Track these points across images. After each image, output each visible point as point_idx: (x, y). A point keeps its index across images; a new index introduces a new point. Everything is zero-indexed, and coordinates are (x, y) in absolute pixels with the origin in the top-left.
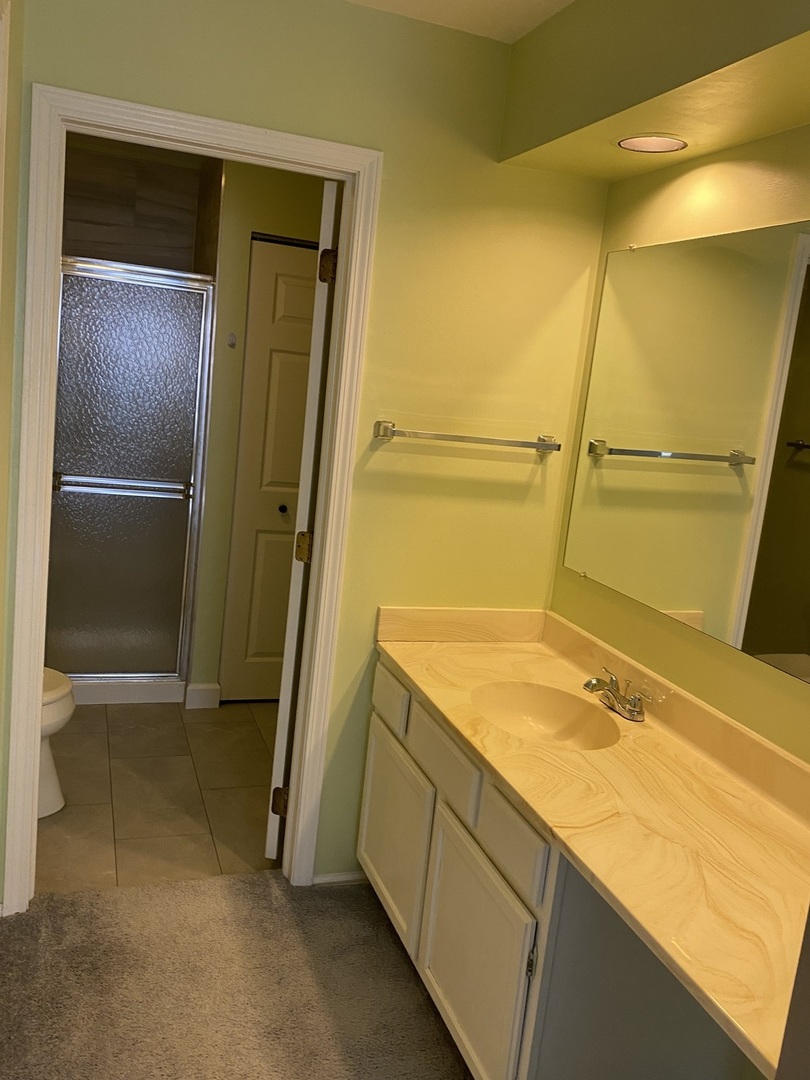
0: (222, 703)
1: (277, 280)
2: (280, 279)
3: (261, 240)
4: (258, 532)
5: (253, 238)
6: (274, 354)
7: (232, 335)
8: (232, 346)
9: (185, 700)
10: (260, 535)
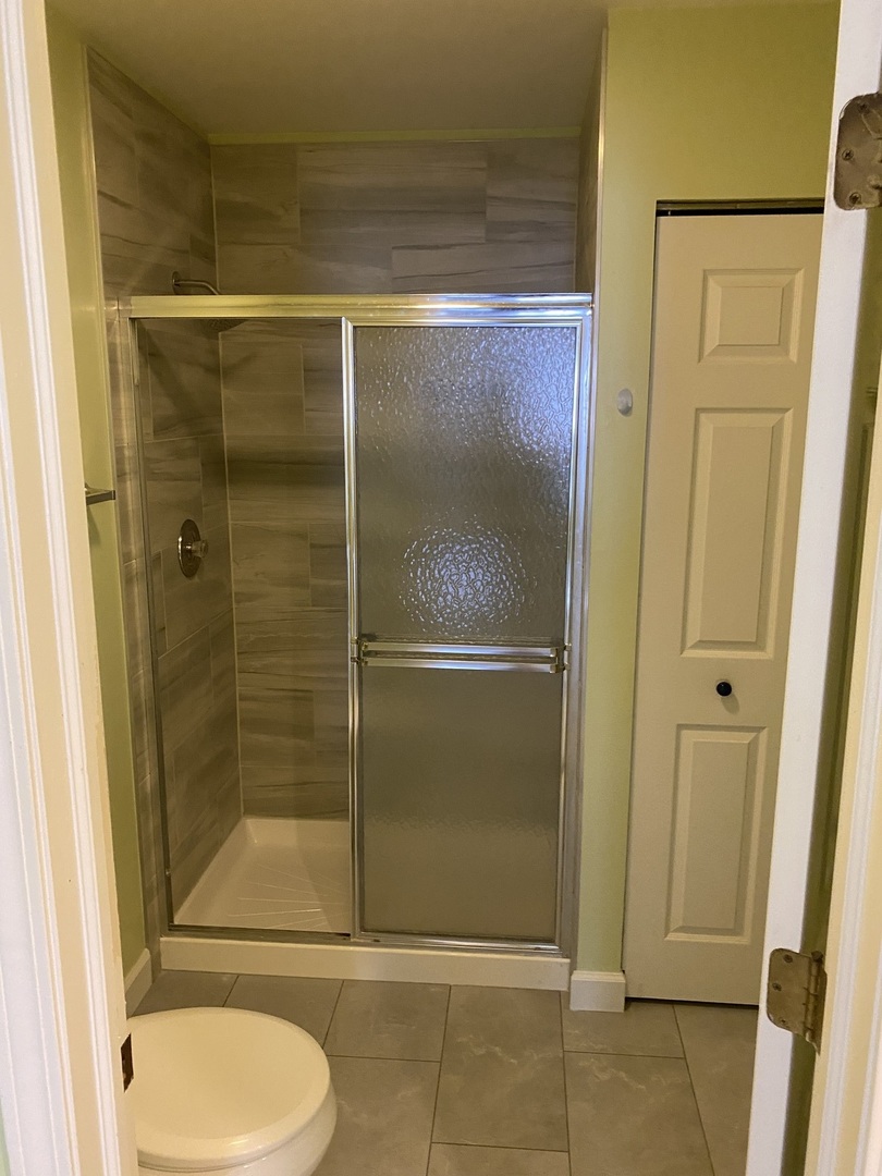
0: (629, 1001)
1: (705, 280)
2: (711, 283)
3: (675, 213)
4: (680, 727)
5: (660, 213)
6: (703, 417)
7: (626, 392)
8: (627, 411)
9: (569, 988)
10: (685, 733)
